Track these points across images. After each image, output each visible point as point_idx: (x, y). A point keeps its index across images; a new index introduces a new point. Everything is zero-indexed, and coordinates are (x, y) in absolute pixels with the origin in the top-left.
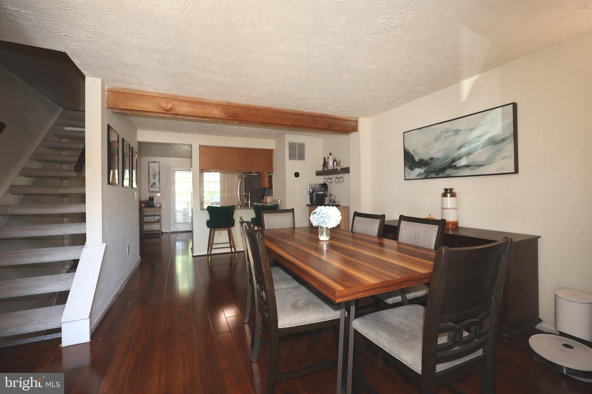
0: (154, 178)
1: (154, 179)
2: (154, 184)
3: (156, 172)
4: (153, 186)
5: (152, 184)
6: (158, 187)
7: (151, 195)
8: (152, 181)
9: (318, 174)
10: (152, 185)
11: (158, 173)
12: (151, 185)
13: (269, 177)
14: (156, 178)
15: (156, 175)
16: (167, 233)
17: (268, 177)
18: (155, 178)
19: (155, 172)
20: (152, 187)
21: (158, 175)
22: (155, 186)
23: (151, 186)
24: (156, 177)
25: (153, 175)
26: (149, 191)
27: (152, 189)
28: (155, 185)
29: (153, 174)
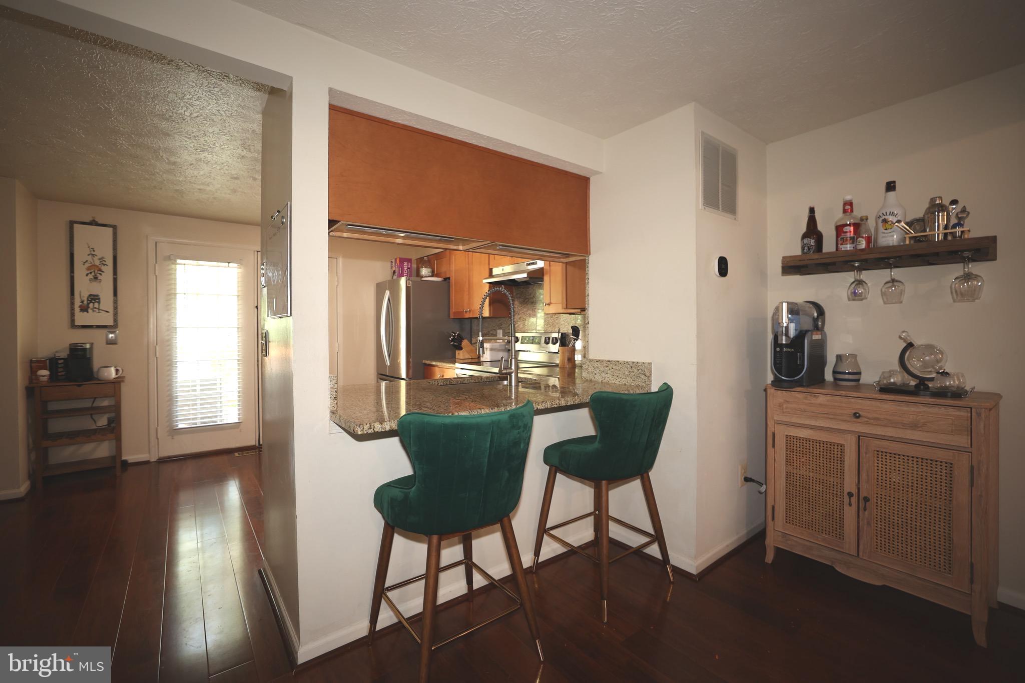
0: (91, 280)
1: (95, 284)
2: (94, 298)
3: (101, 259)
4: (91, 305)
5: (85, 299)
6: (111, 310)
7: (78, 337)
8: (84, 287)
9: (791, 267)
10: (85, 302)
11: (110, 261)
12: (82, 302)
13: (491, 285)
14: (100, 280)
15: (103, 268)
16: (147, 463)
17: (488, 284)
18: (96, 278)
19: (96, 259)
20: (84, 309)
21: (108, 270)
22: (96, 305)
23: (80, 306)
24: (100, 277)
25: (88, 269)
26: (73, 325)
27: (81, 318)
28: (99, 303)
29: (87, 265)
